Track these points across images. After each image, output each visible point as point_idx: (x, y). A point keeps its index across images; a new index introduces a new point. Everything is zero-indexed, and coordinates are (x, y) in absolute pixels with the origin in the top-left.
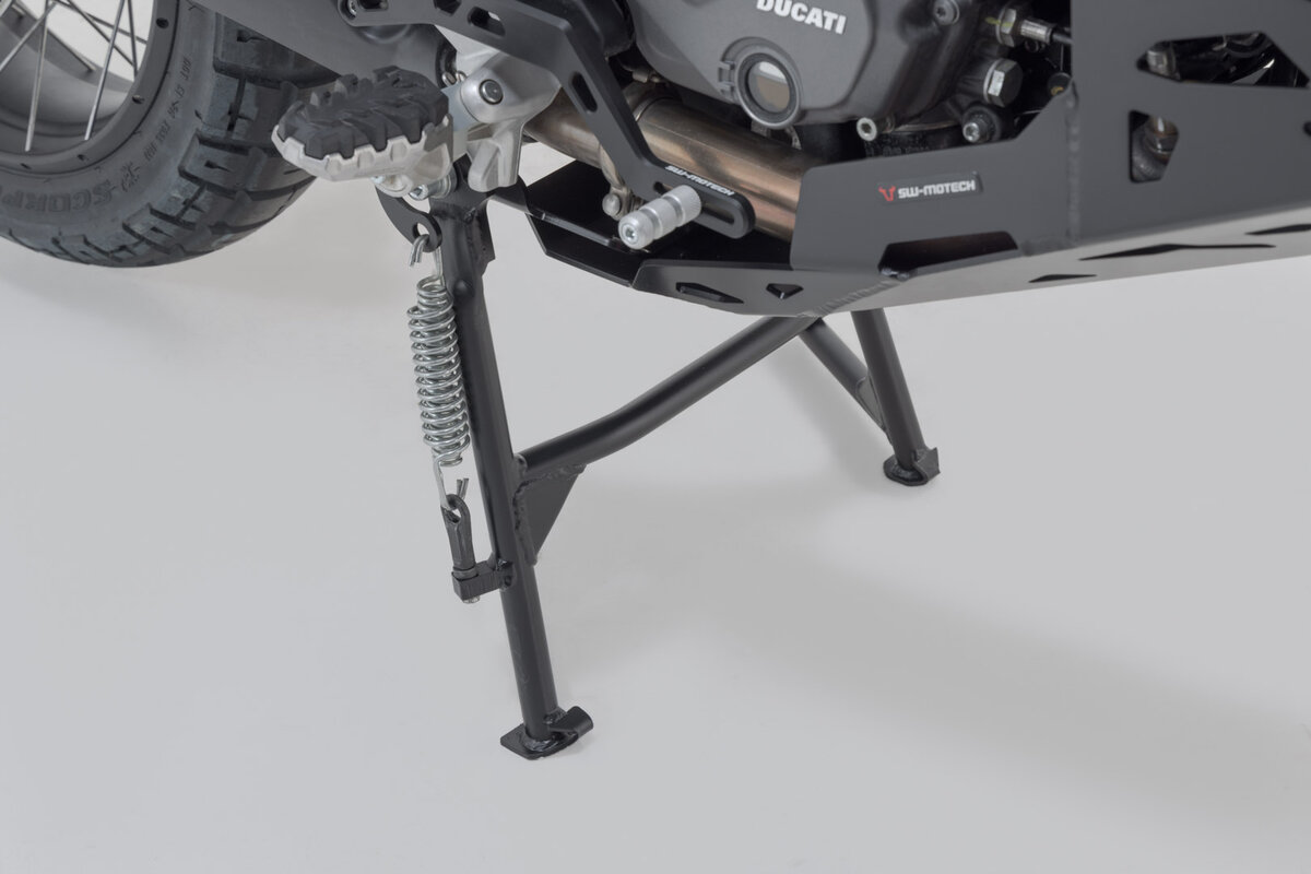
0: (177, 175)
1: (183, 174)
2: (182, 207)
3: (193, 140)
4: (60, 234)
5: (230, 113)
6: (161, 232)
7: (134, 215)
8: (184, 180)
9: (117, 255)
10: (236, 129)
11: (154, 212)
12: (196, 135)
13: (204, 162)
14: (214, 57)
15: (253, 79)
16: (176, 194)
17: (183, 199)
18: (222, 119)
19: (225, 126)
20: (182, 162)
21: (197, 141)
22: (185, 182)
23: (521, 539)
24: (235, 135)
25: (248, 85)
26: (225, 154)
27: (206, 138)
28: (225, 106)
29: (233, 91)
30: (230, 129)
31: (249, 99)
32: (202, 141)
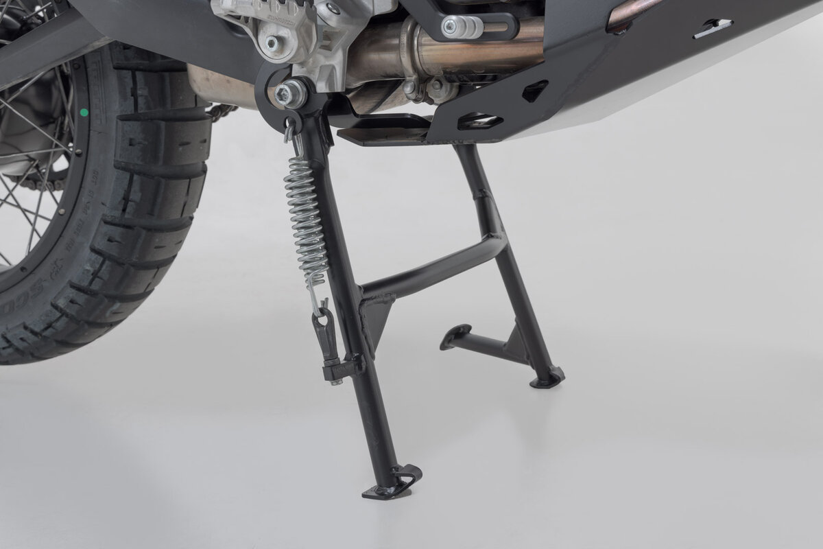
0: (89, 251)
1: (93, 250)
2: (92, 277)
3: (100, 223)
4: (7, 329)
5: (124, 199)
6: (77, 303)
7: (59, 293)
8: (93, 254)
9: (44, 334)
10: (128, 210)
11: (73, 286)
12: (102, 219)
13: (107, 238)
14: (115, 161)
15: (139, 173)
16: (88, 267)
17: (92, 270)
18: (120, 202)
19: (121, 208)
20: (92, 242)
21: (102, 223)
22: (94, 256)
23: (366, 338)
24: (127, 216)
25: (136, 177)
26: (120, 230)
27: (109, 219)
28: (122, 193)
29: (126, 182)
30: (124, 210)
31: (136, 186)
32: (106, 223)
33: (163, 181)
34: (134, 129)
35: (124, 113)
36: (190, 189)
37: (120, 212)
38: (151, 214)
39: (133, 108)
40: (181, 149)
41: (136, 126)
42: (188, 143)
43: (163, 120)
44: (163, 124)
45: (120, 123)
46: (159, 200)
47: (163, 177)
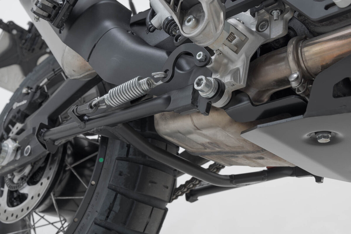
3: (92, 224)
5: (109, 209)
10: (110, 217)
12: (94, 221)
14: (109, 184)
15: (122, 194)
19: (106, 215)
21: (94, 223)
24: (108, 220)
25: (119, 195)
26: (102, 229)
27: (98, 222)
28: (108, 204)
29: (113, 197)
30: (108, 217)
31: (117, 202)
32: (96, 224)
33: (135, 202)
34: (124, 166)
35: (120, 156)
36: (152, 214)
37: (105, 217)
38: (125, 224)
39: (126, 153)
40: (150, 184)
41: (125, 164)
42: (155, 183)
43: (143, 164)
44: (142, 166)
45: (117, 161)
46: (131, 214)
47: (136, 200)
